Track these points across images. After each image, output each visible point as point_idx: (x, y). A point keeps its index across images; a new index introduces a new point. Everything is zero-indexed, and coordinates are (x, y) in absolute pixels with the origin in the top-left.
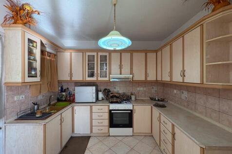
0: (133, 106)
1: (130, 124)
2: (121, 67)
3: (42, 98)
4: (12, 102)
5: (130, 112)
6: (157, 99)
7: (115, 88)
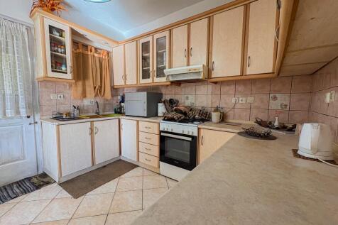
0: (199, 129)
1: (190, 164)
2: (189, 52)
3: (89, 104)
4: (48, 100)
5: (190, 139)
6: (276, 124)
7: (187, 98)
